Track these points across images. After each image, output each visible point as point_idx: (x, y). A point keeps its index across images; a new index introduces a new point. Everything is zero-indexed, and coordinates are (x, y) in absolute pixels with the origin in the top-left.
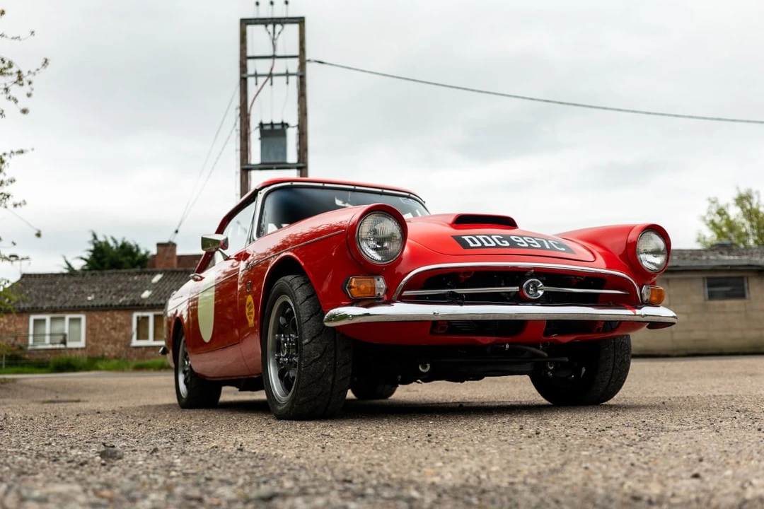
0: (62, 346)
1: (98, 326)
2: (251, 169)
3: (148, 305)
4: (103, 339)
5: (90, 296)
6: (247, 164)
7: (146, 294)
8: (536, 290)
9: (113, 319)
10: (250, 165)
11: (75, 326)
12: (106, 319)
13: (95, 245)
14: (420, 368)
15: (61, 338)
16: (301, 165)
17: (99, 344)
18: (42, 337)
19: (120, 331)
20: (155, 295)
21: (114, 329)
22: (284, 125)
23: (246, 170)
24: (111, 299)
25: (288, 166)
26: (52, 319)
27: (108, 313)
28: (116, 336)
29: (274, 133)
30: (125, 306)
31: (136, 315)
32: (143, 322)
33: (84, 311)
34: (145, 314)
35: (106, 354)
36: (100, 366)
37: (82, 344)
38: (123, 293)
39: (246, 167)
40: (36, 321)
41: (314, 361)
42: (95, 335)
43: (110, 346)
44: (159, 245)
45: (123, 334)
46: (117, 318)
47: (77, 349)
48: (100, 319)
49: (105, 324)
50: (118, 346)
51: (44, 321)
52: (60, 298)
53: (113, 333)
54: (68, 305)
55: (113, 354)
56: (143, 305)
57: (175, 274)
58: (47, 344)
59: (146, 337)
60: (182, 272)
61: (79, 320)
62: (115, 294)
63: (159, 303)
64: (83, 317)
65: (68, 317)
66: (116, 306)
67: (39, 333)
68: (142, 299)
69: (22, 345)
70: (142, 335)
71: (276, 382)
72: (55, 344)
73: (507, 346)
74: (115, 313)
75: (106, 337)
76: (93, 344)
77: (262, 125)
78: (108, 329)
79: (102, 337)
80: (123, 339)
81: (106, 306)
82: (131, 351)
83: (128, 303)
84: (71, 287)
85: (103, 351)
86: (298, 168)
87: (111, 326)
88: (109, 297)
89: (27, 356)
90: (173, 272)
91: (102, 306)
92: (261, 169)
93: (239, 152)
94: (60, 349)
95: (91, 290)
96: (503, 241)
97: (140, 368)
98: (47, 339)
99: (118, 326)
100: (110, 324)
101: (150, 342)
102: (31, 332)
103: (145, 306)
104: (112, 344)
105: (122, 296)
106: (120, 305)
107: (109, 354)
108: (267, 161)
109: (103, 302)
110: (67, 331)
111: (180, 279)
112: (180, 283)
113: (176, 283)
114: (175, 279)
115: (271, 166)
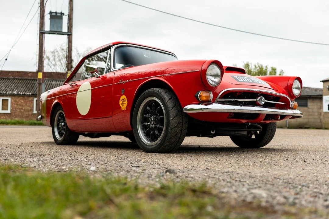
2: (45, 33)
6: (43, 30)
10: (44, 31)
14: (211, 132)
16: (69, 33)
22: (62, 14)
23: (42, 33)
25: (63, 33)
29: (56, 17)
39: (42, 32)
41: (174, 127)
57: (3, 79)
60: (6, 79)
73: (250, 124)
77: (51, 13)
86: (68, 35)
92: (49, 33)
93: (39, 24)
108: (53, 30)
111: (5, 82)
112: (6, 84)
113: (3, 84)
114: (3, 82)
115: (55, 33)
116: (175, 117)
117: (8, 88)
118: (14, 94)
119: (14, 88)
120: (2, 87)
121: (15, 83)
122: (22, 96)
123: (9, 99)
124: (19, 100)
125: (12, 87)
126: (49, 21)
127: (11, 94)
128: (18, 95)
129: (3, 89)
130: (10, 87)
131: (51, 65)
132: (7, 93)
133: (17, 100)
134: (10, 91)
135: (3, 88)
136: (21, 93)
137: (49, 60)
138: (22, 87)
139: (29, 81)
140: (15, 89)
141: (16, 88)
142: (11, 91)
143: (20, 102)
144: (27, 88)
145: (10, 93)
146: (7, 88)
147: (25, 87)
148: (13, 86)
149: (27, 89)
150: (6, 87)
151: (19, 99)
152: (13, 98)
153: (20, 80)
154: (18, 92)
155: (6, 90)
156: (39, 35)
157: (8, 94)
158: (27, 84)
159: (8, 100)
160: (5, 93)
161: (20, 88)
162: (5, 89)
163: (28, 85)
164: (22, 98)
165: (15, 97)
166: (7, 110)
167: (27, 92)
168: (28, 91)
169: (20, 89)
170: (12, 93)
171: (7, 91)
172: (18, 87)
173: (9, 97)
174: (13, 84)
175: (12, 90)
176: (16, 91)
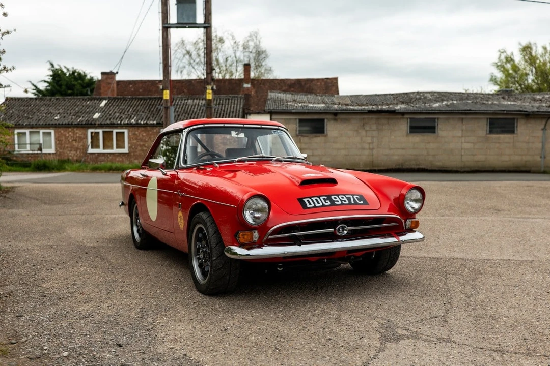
0: (39, 152)
1: (63, 138)
2: (170, 27)
3: (98, 124)
4: (67, 147)
5: (56, 116)
6: (167, 23)
7: (97, 116)
8: (343, 231)
9: (74, 133)
10: (170, 24)
11: (48, 138)
12: (69, 133)
13: (53, 71)
15: (38, 146)
16: (207, 25)
17: (65, 151)
18: (25, 146)
19: (79, 142)
20: (103, 116)
21: (75, 140)
23: (166, 28)
24: (72, 118)
25: (197, 26)
26: (30, 132)
27: (70, 130)
28: (77, 146)
30: (82, 124)
31: (90, 131)
32: (95, 137)
33: (53, 127)
34: (97, 130)
35: (70, 158)
36: (67, 167)
37: (53, 151)
38: (80, 114)
39: (166, 26)
40: (19, 133)
42: (61, 144)
43: (73, 152)
44: (103, 74)
45: (81, 144)
46: (77, 133)
47: (50, 154)
48: (65, 133)
49: (68, 137)
50: (78, 152)
51: (25, 133)
52: (35, 117)
53: (74, 143)
54: (41, 122)
55: (75, 158)
56: (95, 124)
57: (117, 100)
58: (27, 150)
59: (98, 147)
60: (121, 99)
61: (50, 133)
62: (74, 116)
63: (106, 123)
64: (53, 132)
65: (42, 131)
66: (75, 124)
67: (22, 143)
68: (94, 120)
69: (11, 150)
70: (95, 145)
71: (197, 268)
72: (34, 150)
73: (326, 261)
74: (75, 129)
75: (69, 146)
76: (61, 151)
78: (70, 140)
79: (66, 146)
80: (82, 147)
81: (69, 124)
82: (88, 156)
83: (84, 123)
84: (42, 109)
85: (68, 156)
86: (204, 27)
87: (72, 139)
88: (70, 117)
89: (15, 158)
90: (114, 99)
91: (65, 124)
92: (177, 27)
93: (161, 14)
94: (37, 154)
95: (57, 112)
96: (327, 201)
97: (95, 170)
98: (28, 146)
99: (78, 139)
100: (72, 137)
101: (101, 150)
102: (16, 142)
103: (97, 125)
104: (75, 151)
105: (80, 117)
106: (78, 124)
107: (73, 158)
108: (182, 22)
109: (66, 122)
110: (41, 142)
111: (120, 104)
112: (120, 107)
113: (117, 108)
114: (117, 104)
115: (185, 26)
116: (219, 257)
117: (124, 114)
118: (131, 124)
119: (132, 114)
120: (115, 112)
121: (133, 106)
122: (143, 127)
123: (126, 131)
124: (139, 133)
125: (129, 113)
126: (175, 7)
127: (127, 124)
128: (137, 125)
129: (117, 117)
130: (126, 113)
131: (194, 64)
132: (122, 123)
133: (137, 133)
134: (127, 118)
135: (117, 114)
136: (142, 122)
137: (191, 56)
138: (143, 112)
139: (154, 101)
140: (133, 116)
141: (134, 113)
142: (128, 120)
143: (141, 136)
144: (150, 113)
145: (126, 122)
146: (122, 115)
147: (147, 112)
148: (131, 110)
149: (151, 115)
150: (120, 113)
151: (139, 131)
152: (131, 129)
153: (141, 99)
154: (137, 121)
155: (120, 118)
156: (161, 31)
157: (124, 124)
158: (151, 106)
159: (123, 133)
160: (119, 122)
161: (141, 113)
162: (120, 116)
163: (152, 108)
164: (143, 129)
165: (134, 128)
166: (124, 148)
167: (151, 120)
168: (151, 118)
169: (141, 115)
170: (129, 122)
171: (122, 119)
172: (137, 112)
173: (125, 129)
174: (131, 106)
175: (129, 117)
176: (135, 118)
